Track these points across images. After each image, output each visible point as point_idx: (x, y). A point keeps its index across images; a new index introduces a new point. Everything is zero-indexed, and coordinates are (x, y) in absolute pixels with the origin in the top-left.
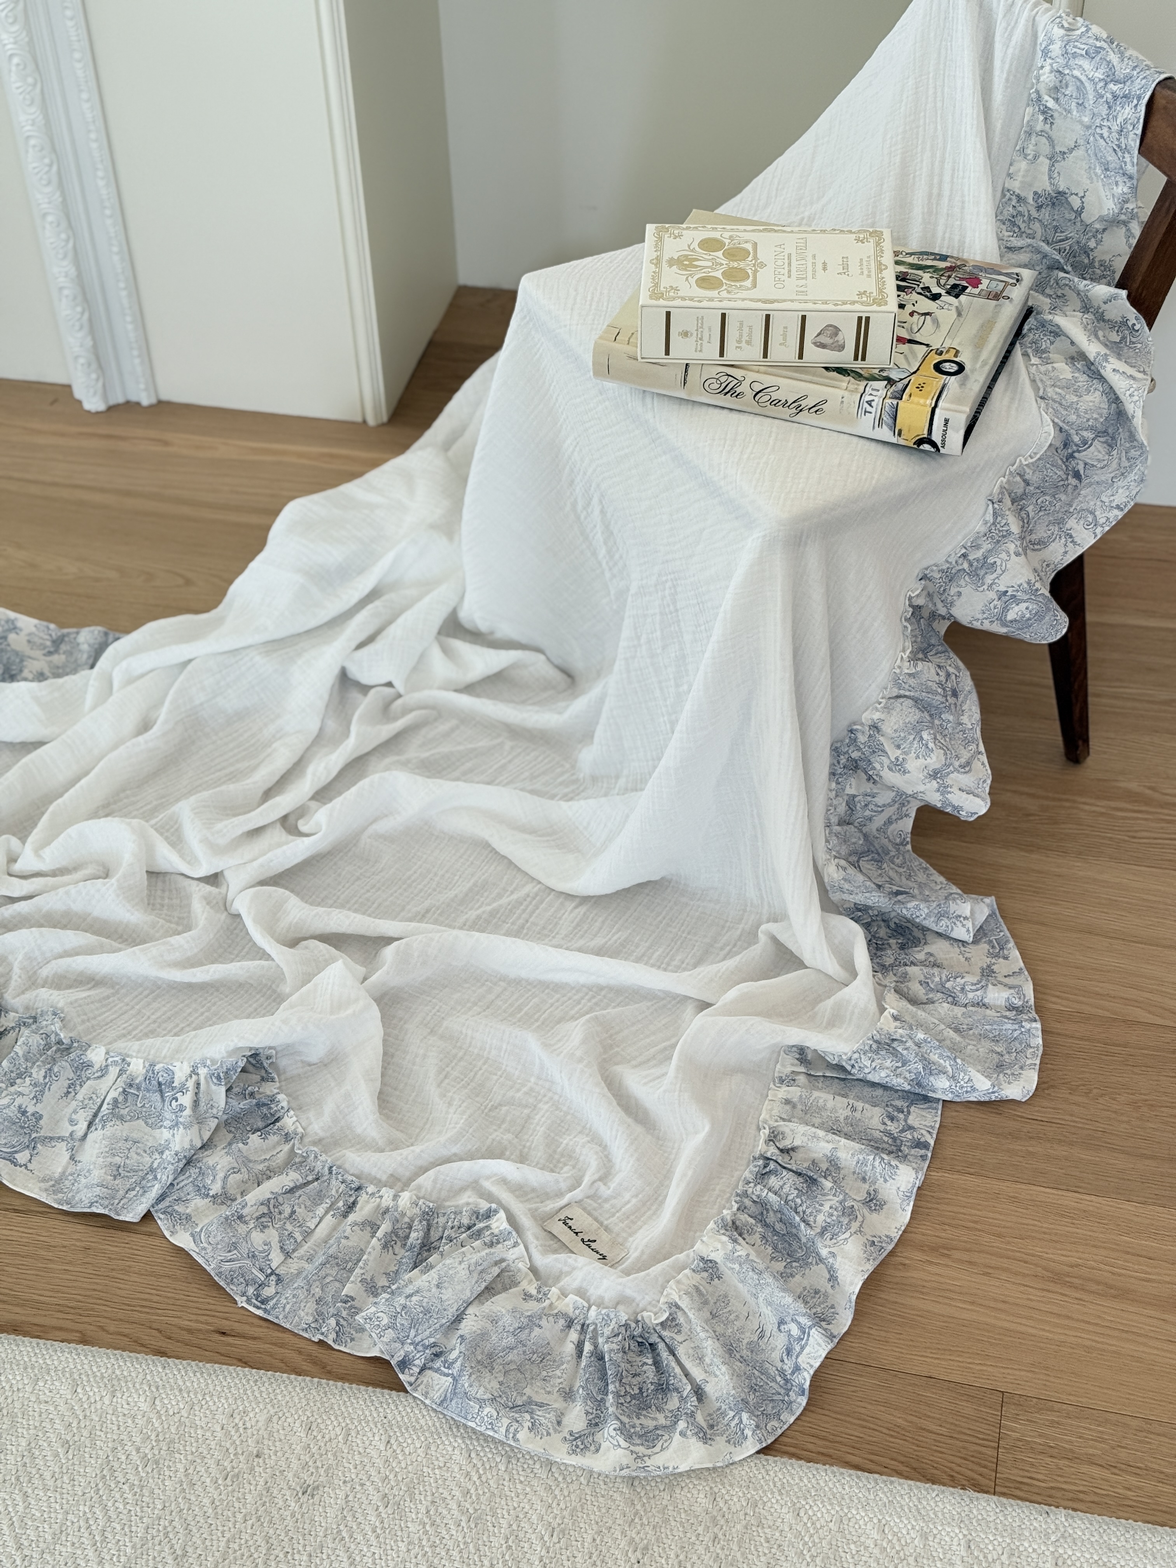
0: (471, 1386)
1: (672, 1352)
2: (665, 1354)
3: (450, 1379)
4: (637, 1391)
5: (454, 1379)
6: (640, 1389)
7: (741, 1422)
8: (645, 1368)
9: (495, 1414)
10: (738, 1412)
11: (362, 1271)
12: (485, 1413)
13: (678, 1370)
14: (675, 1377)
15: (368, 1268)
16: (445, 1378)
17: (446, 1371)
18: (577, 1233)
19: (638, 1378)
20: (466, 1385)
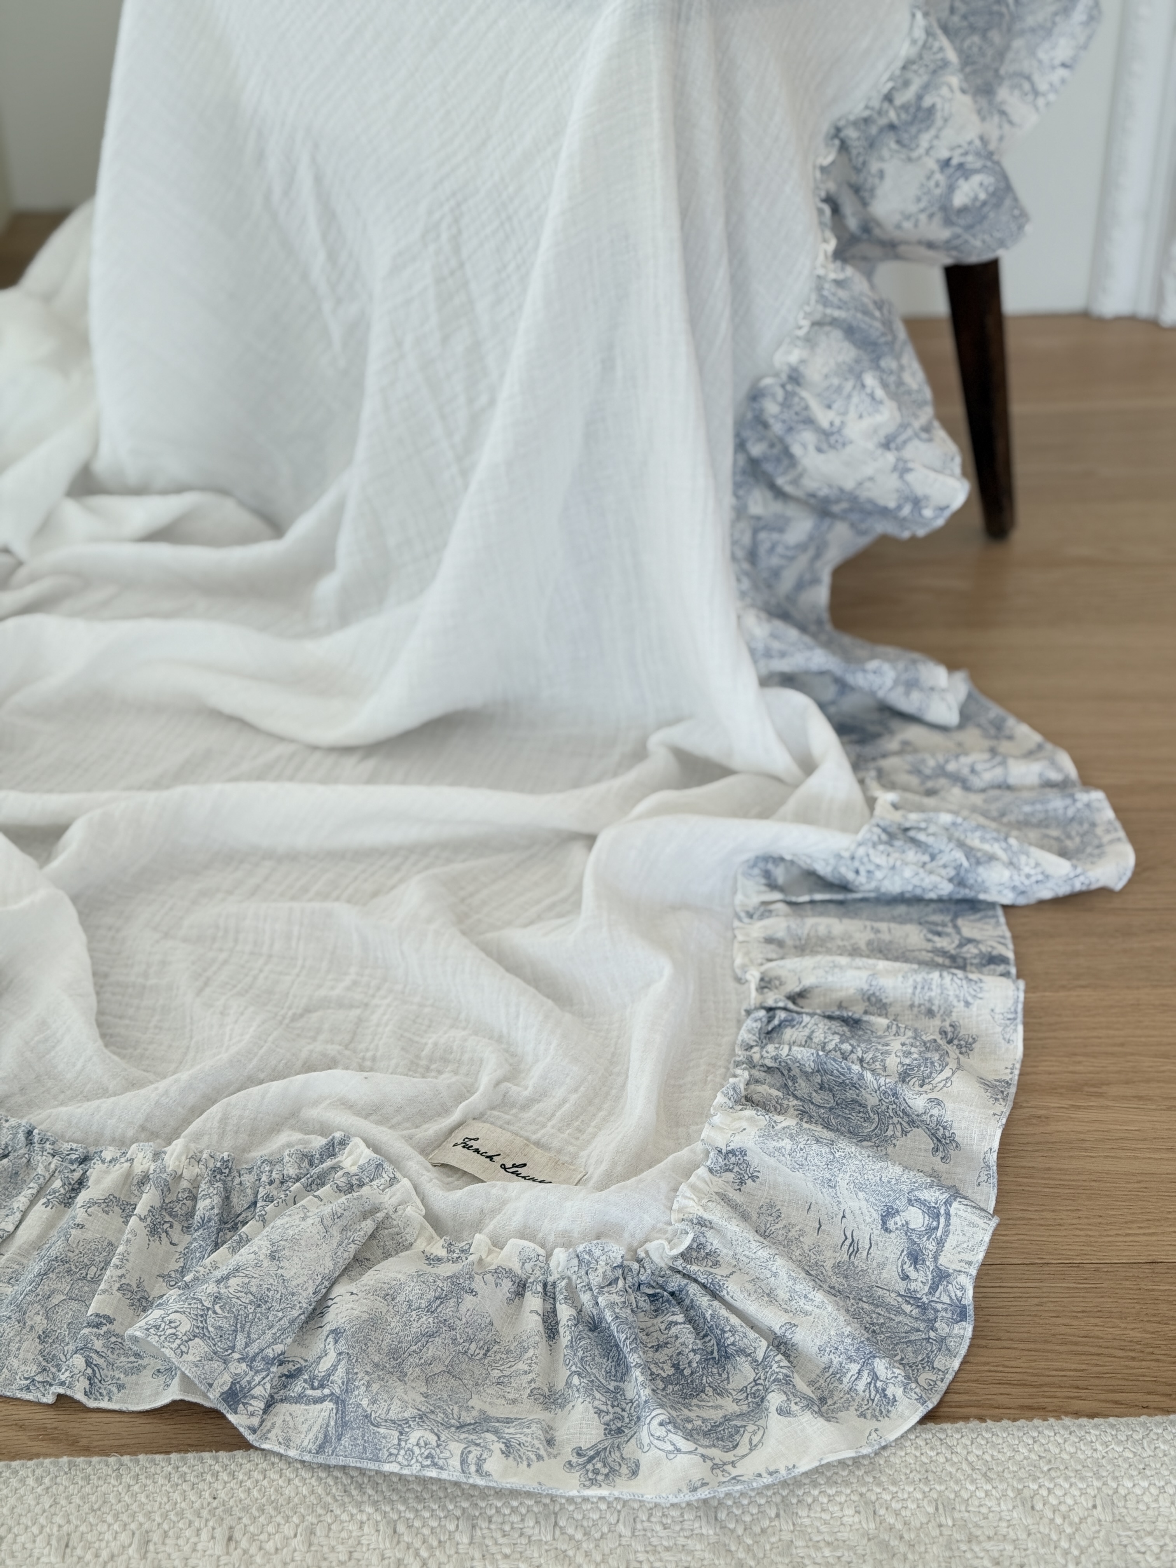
0: (374, 1402)
1: (714, 1295)
2: (704, 1301)
3: (329, 1405)
4: (671, 1371)
5: (337, 1400)
6: (676, 1366)
7: (875, 1377)
8: (674, 1330)
9: (433, 1439)
10: (867, 1362)
11: (120, 1272)
12: (413, 1440)
13: (734, 1320)
14: (733, 1331)
15: (129, 1266)
16: (319, 1406)
17: (318, 1393)
18: (491, 1158)
19: (666, 1351)
20: (365, 1403)
